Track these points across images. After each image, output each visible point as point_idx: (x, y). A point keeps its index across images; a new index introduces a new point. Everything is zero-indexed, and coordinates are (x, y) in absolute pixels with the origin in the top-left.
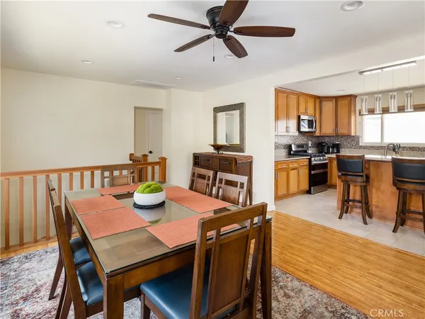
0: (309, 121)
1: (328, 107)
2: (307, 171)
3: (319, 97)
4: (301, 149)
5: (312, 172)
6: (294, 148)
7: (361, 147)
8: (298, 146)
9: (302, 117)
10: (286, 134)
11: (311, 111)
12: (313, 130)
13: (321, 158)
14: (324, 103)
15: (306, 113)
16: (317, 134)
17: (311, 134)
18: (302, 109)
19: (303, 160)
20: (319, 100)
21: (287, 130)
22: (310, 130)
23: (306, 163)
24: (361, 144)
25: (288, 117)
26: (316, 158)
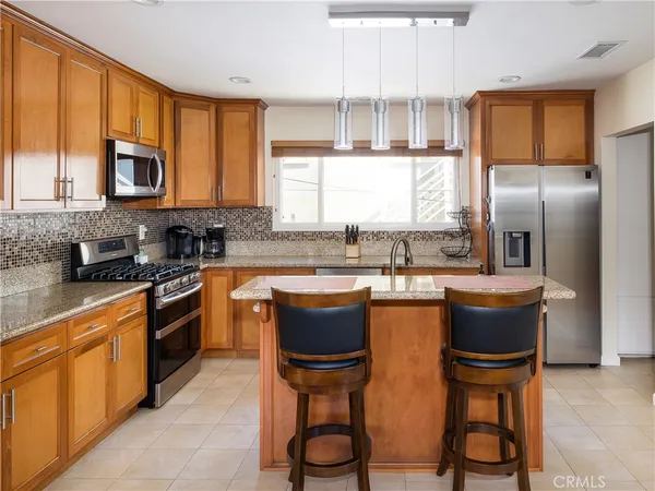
0: (137, 160)
1: (197, 126)
2: (140, 333)
3: (171, 93)
4: (114, 255)
5: (159, 335)
6: (86, 255)
7: (276, 236)
8: (106, 246)
9: (122, 147)
10: (58, 206)
11: (147, 130)
12: (156, 191)
13: (185, 279)
14: (185, 113)
15: (131, 136)
16: (168, 202)
17: (149, 204)
18: (119, 121)
19: (126, 298)
20: (173, 101)
21: (62, 190)
22: (143, 191)
23: (139, 306)
24: (275, 229)
25: (63, 145)
26: (169, 284)
